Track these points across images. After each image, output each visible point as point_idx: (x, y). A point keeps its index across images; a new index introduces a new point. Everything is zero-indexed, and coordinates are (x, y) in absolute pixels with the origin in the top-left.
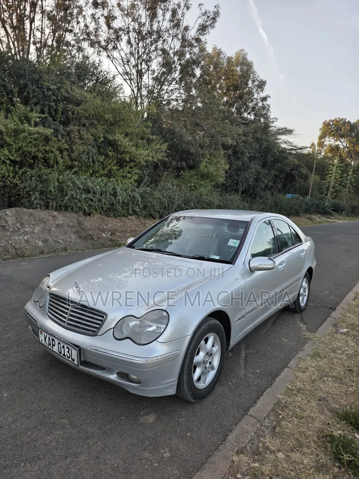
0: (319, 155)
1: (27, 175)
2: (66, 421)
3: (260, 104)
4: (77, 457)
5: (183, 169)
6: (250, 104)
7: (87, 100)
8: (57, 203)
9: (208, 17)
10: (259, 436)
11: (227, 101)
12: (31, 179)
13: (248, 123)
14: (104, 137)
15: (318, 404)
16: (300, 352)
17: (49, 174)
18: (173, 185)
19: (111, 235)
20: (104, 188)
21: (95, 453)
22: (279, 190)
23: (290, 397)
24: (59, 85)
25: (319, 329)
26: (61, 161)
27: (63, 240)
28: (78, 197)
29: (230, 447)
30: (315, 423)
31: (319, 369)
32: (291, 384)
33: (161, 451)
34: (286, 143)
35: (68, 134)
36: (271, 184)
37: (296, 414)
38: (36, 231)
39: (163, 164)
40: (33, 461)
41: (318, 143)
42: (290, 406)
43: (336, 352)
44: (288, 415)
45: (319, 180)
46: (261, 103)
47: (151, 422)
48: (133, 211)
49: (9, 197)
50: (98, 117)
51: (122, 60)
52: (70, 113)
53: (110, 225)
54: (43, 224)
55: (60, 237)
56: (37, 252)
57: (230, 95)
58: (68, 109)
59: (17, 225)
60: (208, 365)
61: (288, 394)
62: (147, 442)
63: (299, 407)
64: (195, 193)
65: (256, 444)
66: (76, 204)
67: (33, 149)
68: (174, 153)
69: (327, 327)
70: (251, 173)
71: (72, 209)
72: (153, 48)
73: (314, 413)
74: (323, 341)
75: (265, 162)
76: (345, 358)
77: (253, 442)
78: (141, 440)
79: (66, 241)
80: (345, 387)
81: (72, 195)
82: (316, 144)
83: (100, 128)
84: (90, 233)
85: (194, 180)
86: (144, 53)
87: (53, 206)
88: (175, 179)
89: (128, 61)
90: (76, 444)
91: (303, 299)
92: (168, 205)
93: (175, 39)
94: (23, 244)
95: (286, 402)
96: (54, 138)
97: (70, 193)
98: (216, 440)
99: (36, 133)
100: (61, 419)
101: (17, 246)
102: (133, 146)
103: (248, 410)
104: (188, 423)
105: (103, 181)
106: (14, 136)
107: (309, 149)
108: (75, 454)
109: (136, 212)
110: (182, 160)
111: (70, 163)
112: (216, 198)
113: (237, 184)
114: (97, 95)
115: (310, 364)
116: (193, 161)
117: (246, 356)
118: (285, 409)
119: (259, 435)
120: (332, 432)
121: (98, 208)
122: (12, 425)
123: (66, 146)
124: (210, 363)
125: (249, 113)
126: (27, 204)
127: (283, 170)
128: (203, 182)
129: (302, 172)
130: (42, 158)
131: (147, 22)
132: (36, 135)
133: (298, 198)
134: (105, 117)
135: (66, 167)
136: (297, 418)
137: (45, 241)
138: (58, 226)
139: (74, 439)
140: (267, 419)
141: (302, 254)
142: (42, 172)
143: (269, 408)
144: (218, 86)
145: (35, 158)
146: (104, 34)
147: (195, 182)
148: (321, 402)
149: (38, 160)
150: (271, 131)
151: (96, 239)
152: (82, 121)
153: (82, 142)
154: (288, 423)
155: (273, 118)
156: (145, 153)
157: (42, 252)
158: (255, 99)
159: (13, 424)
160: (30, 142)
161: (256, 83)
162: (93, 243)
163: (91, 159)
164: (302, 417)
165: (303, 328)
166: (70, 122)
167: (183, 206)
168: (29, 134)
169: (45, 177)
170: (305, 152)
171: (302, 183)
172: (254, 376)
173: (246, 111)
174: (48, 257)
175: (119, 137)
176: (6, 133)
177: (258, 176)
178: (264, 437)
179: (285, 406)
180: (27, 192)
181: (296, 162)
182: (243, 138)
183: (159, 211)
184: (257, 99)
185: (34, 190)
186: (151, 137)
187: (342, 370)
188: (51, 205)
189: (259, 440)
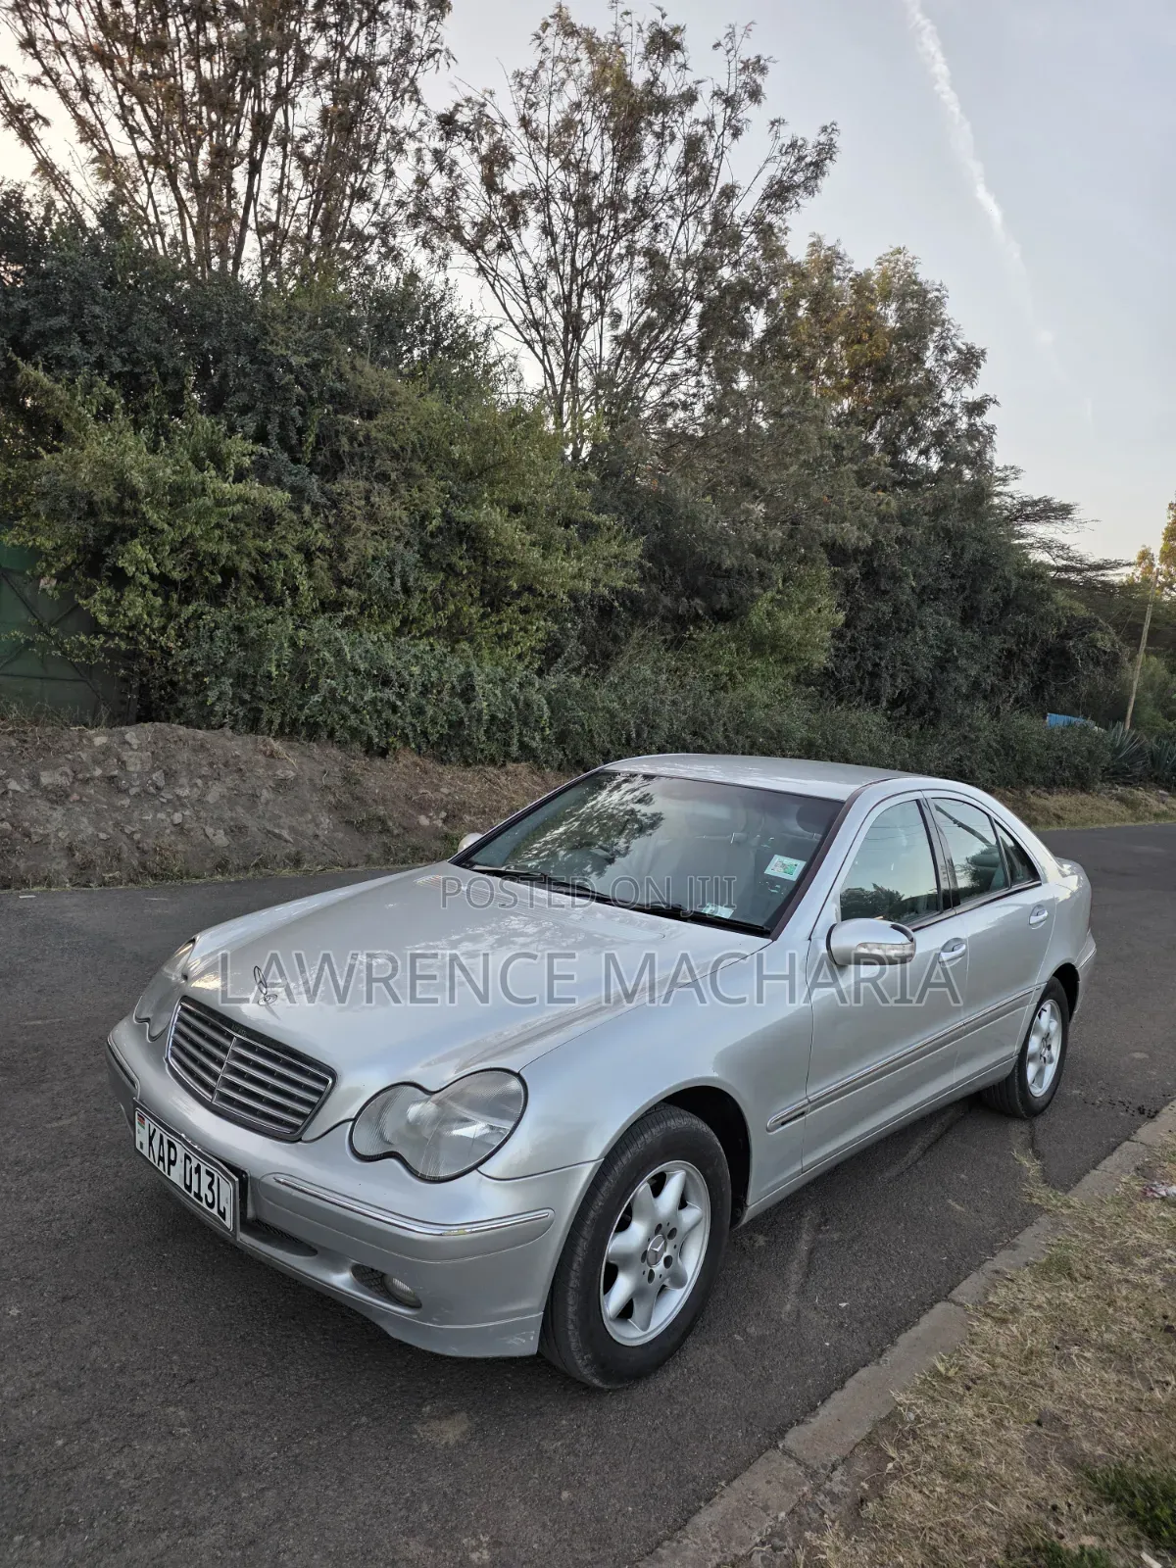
0: (1167, 589)
1: (201, 622)
2: (182, 1413)
3: (963, 424)
4: (190, 1534)
5: (697, 619)
6: (929, 423)
7: (397, 399)
8: (284, 715)
9: (800, 159)
10: (802, 1525)
11: (852, 412)
12: (212, 639)
13: (918, 484)
14: (444, 514)
15: (1032, 1435)
16: (1004, 1253)
17: (268, 622)
18: (658, 672)
19: (445, 821)
20: (434, 674)
21: (251, 1527)
22: (1017, 700)
23: (934, 1401)
24: (315, 355)
25: (1087, 1178)
26: (304, 584)
27: (292, 829)
28: (350, 698)
29: (696, 1551)
30: (1008, 1499)
31: (1059, 1315)
32: (951, 1357)
33: (465, 1541)
34: (1047, 546)
35: (335, 504)
36: (990, 680)
37: (947, 1464)
38: (210, 798)
39: (632, 602)
40: (51, 1532)
41: (1162, 552)
42: (929, 1432)
43: (1131, 1264)
44: (916, 1463)
45: (1164, 672)
46: (965, 419)
47: (452, 1443)
48: (523, 746)
49: (144, 690)
50: (429, 453)
51: (523, 281)
52: (344, 440)
53: (445, 790)
54: (236, 776)
55: (285, 821)
56: (209, 864)
57: (862, 392)
58: (340, 428)
59: (154, 776)
60: (659, 1268)
61: (931, 1392)
62: (425, 1508)
63: (962, 1438)
64: (730, 698)
65: (785, 1552)
66: (344, 718)
67: (226, 548)
68: (669, 572)
69: (1114, 1174)
70: (924, 640)
71: (331, 734)
72: (619, 249)
73: (1008, 1464)
74: (1092, 1221)
75: (972, 608)
76: (1161, 1285)
77: (777, 1542)
78: (407, 1500)
79: (302, 834)
80: (1140, 1386)
81: (333, 691)
82: (1156, 551)
83: (432, 487)
84: (381, 811)
85: (728, 655)
86: (590, 264)
87: (270, 722)
88: (667, 650)
89: (542, 287)
90: (196, 1492)
91: (1040, 1072)
92: (639, 735)
93: (691, 223)
94: (168, 839)
95: (918, 1419)
96: (289, 515)
97: (325, 683)
98: (652, 1526)
99: (238, 501)
100: (166, 1403)
101: (149, 843)
102: (533, 544)
103: (782, 1432)
104: (571, 1459)
105: (432, 650)
106: (171, 505)
107: (1128, 570)
108: (186, 1522)
109: (532, 750)
110: (693, 591)
111: (334, 591)
112: (796, 717)
113: (874, 675)
114: (431, 389)
115: (1028, 1295)
116: (730, 595)
117: (811, 1252)
118: (910, 1441)
119: (801, 1519)
120: (1062, 1537)
121: (411, 735)
122: (13, 1411)
123: (324, 540)
124: (668, 1261)
125: (924, 452)
126: (192, 712)
127: (1034, 634)
128: (757, 663)
129: (1099, 644)
130: (251, 575)
131: (608, 172)
132: (238, 508)
133: (1085, 729)
134: (449, 453)
135: (322, 603)
136: (945, 1476)
137: (237, 830)
138: (281, 785)
139: (193, 1473)
140: (840, 1469)
141: (1034, 920)
142: (246, 616)
143: (857, 1432)
144: (822, 363)
145: (229, 573)
146: (474, 206)
147: (731, 664)
148: (1041, 1430)
149: (237, 578)
150: (999, 507)
151: (396, 832)
152: (378, 462)
153: (373, 529)
154: (911, 1491)
155: (1006, 468)
156: (572, 566)
157: (222, 866)
158: (944, 405)
159: (16, 1407)
160: (218, 526)
161: (951, 356)
162: (385, 844)
163: (398, 581)
164: (963, 1477)
165: (1029, 1170)
166: (343, 469)
167: (688, 738)
168: (218, 503)
169: (253, 633)
170: (1116, 577)
171: (1101, 680)
172: (826, 1321)
173: (912, 442)
174: (237, 882)
175: (489, 516)
176: (147, 495)
177: (947, 651)
178: (820, 1530)
179: (913, 1431)
180: (196, 676)
181: (1081, 610)
182: (898, 530)
183: (609, 752)
184: (952, 407)
185: (219, 671)
186: (595, 518)
187: (1139, 1326)
188: (265, 720)
189: (799, 1538)
